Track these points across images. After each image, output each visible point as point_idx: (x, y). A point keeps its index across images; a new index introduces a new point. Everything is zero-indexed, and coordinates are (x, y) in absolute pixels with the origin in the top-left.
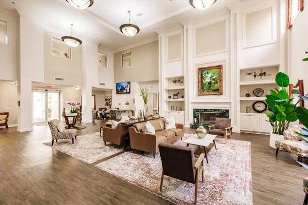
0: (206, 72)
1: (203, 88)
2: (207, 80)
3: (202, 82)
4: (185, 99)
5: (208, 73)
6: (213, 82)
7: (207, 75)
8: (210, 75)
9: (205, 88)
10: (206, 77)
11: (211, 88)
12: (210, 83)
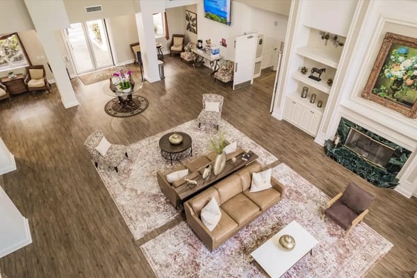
0: (403, 50)
1: (377, 86)
2: (396, 72)
3: (382, 71)
4: (332, 91)
5: (406, 55)
6: (409, 82)
7: (401, 59)
8: (408, 63)
9: (383, 88)
10: (397, 63)
11: (397, 93)
12: (399, 82)
